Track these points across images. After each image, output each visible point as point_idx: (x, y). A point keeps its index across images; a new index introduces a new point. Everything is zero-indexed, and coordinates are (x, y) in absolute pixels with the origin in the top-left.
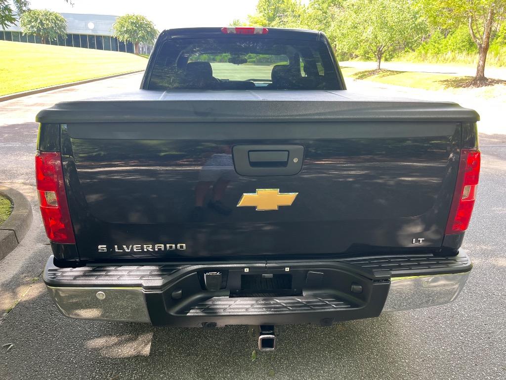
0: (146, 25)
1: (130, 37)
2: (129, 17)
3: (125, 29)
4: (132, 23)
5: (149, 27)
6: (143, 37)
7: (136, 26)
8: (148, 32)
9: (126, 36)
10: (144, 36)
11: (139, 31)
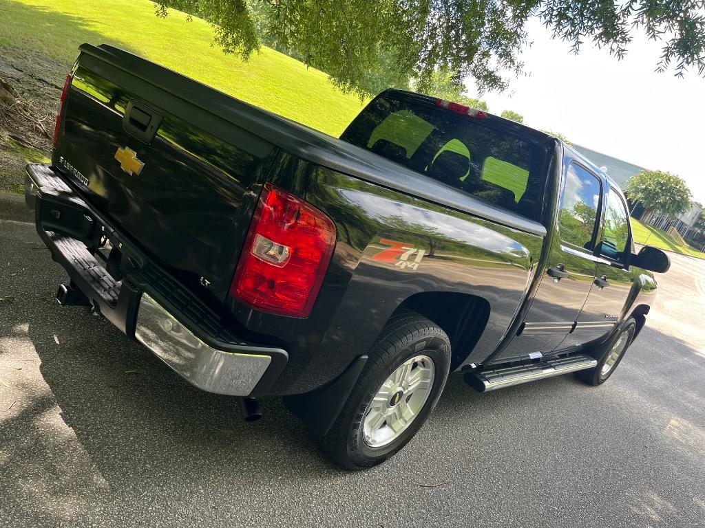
0: (679, 191)
1: (645, 199)
2: (658, 174)
3: (644, 187)
4: (659, 183)
5: (680, 195)
6: (663, 205)
7: (661, 189)
8: (674, 201)
9: (640, 195)
10: (665, 203)
11: (663, 195)
